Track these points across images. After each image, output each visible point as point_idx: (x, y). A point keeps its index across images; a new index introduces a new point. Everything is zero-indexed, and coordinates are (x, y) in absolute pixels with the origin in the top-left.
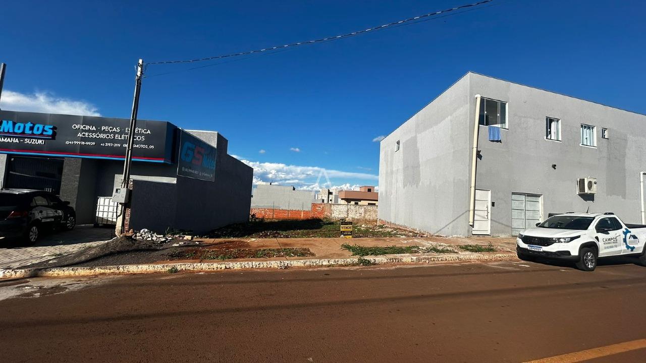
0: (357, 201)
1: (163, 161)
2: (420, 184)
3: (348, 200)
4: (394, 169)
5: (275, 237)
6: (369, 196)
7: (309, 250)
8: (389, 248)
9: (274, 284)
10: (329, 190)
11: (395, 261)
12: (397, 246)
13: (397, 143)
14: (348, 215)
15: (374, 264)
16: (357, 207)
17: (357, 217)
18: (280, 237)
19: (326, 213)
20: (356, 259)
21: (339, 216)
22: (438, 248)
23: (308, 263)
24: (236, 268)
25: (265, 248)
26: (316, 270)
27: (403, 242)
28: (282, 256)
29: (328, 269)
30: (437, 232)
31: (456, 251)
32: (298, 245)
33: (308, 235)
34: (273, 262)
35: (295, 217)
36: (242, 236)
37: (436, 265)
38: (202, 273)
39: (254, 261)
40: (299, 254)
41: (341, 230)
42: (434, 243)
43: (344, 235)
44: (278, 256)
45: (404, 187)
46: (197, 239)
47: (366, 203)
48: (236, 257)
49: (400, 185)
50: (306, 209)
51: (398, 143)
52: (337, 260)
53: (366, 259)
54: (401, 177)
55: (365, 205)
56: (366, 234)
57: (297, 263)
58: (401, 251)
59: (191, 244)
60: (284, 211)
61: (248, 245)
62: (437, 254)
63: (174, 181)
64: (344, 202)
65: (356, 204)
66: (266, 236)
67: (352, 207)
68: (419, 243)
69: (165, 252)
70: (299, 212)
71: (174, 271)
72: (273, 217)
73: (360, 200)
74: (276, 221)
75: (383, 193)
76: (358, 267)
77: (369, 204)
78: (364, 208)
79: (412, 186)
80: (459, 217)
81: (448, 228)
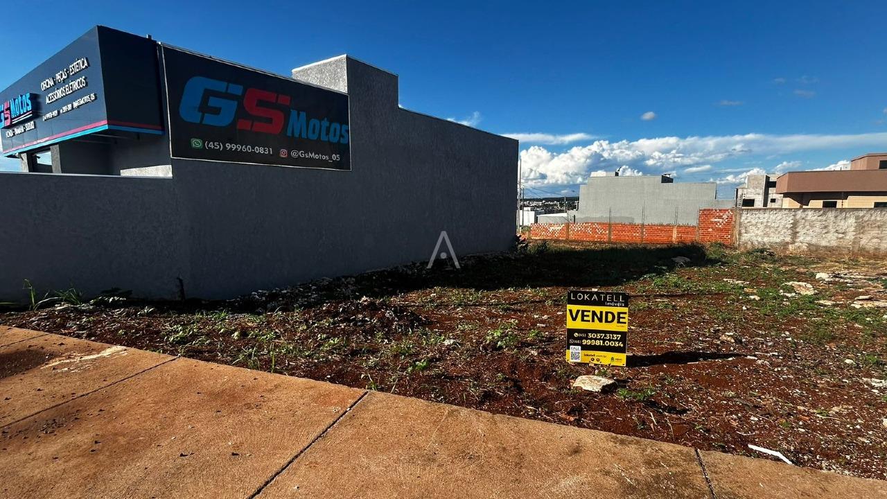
0: (830, 200)
1: (106, 127)
3: (803, 198)
10: (768, 178)
14: (795, 234)
16: (831, 214)
21: (766, 240)
35: (658, 239)
41: (570, 324)
43: (585, 348)
47: (870, 201)
50: (686, 223)
55: (861, 209)
60: (633, 226)
64: (788, 203)
65: (830, 206)
70: (668, 228)
72: (610, 238)
73: (844, 195)
77: (877, 205)
78: (857, 218)
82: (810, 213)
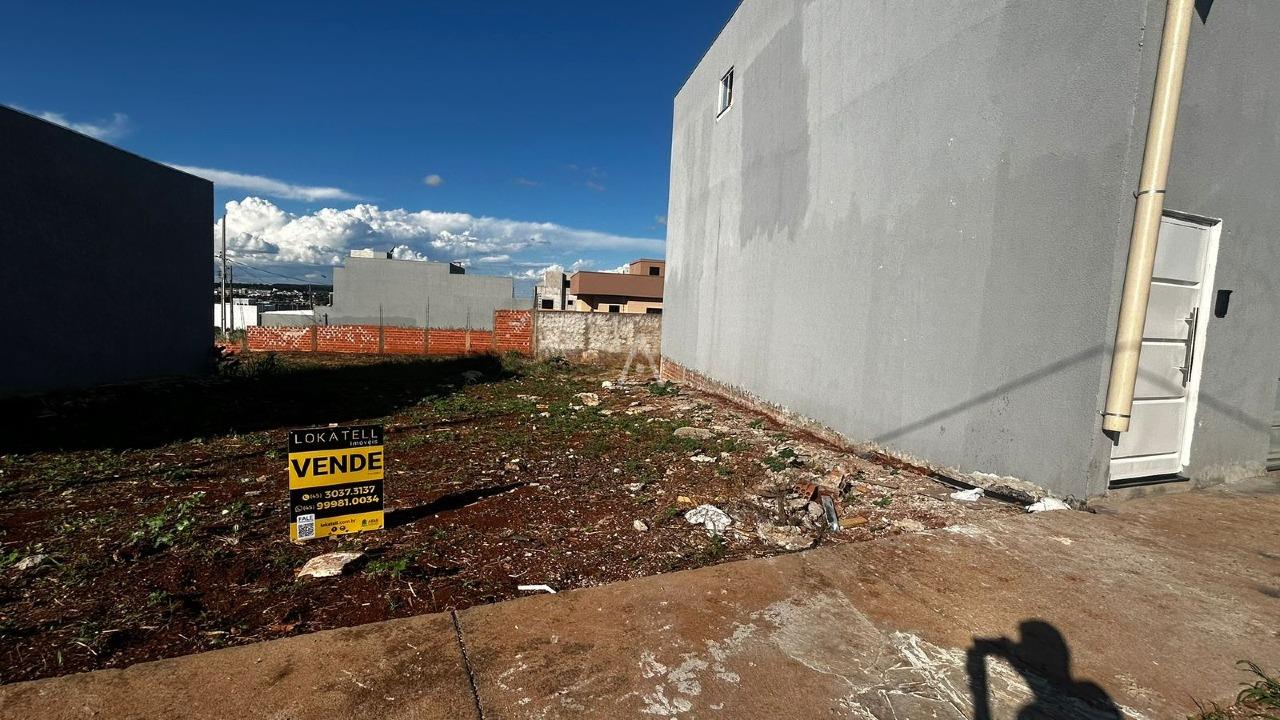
0: (616, 301)
2: (806, 223)
3: (592, 300)
4: (710, 185)
6: (652, 286)
10: (564, 276)
13: (726, 81)
14: (587, 342)
16: (615, 319)
17: (613, 347)
21: (562, 347)
30: (879, 440)
35: (448, 347)
41: (295, 483)
43: (320, 515)
45: (743, 245)
47: (641, 307)
49: (731, 239)
50: (481, 327)
54: (732, 208)
55: (637, 315)
60: (414, 332)
64: (580, 305)
65: (614, 310)
67: (600, 321)
70: (458, 334)
72: (381, 349)
73: (624, 300)
75: (676, 274)
77: (649, 310)
78: (635, 323)
79: (770, 236)
80: (1027, 380)
81: (943, 429)
82: (599, 317)
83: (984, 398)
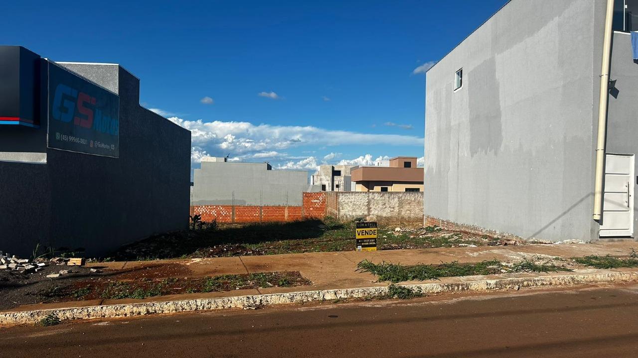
0: (385, 185)
1: (17, 123)
2: (502, 149)
3: (368, 184)
4: (452, 124)
5: (236, 254)
6: (407, 174)
7: (299, 275)
8: (445, 265)
9: (236, 337)
10: (333, 168)
11: (456, 288)
12: (461, 262)
13: (458, 74)
14: (369, 209)
15: (419, 295)
16: (386, 196)
17: (386, 213)
18: (246, 254)
19: (329, 209)
20: (385, 288)
21: (354, 214)
22: (537, 263)
23: (298, 298)
24: (167, 312)
25: (218, 275)
26: (313, 308)
27: (473, 255)
28: (251, 288)
29: (335, 306)
30: (534, 235)
31: (569, 267)
32: (280, 267)
33: (296, 248)
34: (234, 299)
35: (274, 218)
36: (177, 255)
37: (531, 294)
38: (105, 323)
39: (199, 298)
40: (281, 283)
41: (358, 237)
42: (529, 256)
43: (363, 246)
44: (243, 288)
45: (472, 156)
46: (92, 265)
47: (402, 188)
48: (166, 293)
49: (465, 152)
50: (294, 204)
51: (460, 73)
52: (350, 290)
53: (403, 286)
54: (466, 138)
55: (400, 193)
56: (403, 242)
57: (277, 298)
58: (468, 270)
59: (83, 272)
60: (253, 208)
61: (187, 271)
62: (533, 275)
63: (42, 158)
64: (360, 188)
65: (384, 190)
66: (220, 253)
67: (377, 196)
68: (502, 256)
69: (34, 289)
70: (280, 208)
71: (53, 322)
72: (233, 219)
73: (391, 183)
74: (239, 226)
76: (388, 302)
77: (407, 190)
78: (399, 198)
79: (486, 153)
80: (575, 205)
81: (554, 227)
83: (565, 213)
